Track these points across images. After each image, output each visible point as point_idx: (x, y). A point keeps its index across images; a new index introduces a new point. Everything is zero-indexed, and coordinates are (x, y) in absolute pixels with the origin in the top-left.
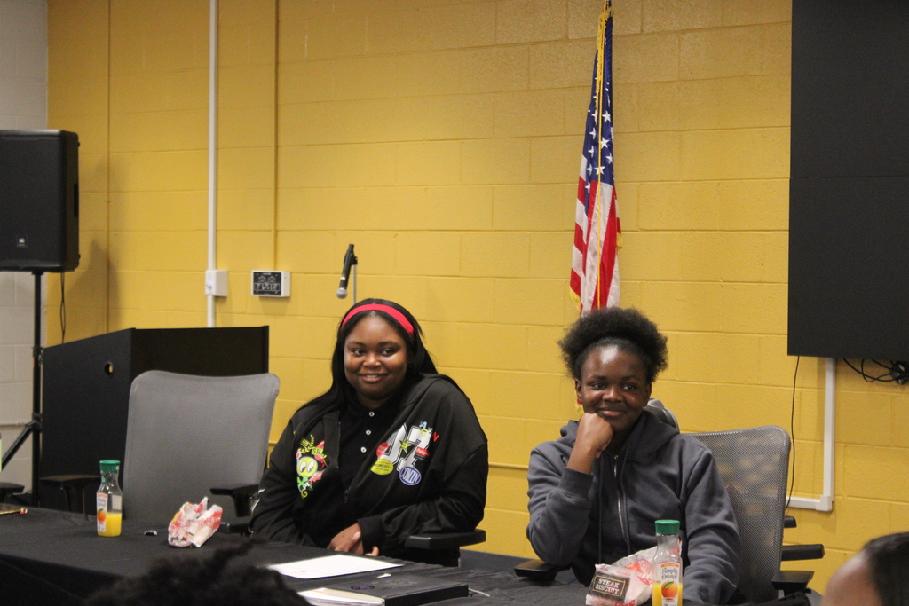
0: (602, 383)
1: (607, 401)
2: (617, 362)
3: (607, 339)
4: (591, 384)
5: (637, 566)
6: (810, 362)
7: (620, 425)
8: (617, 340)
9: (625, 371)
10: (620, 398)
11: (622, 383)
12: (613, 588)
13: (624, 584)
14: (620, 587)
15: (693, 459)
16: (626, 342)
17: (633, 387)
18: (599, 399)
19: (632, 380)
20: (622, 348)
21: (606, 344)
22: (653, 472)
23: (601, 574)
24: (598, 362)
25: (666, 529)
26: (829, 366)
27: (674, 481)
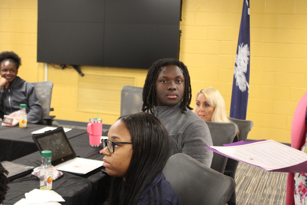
0: (6, 70)
1: (7, 75)
2: (9, 65)
3: (6, 59)
4: (3, 71)
5: (14, 116)
6: (42, 64)
7: (11, 80)
8: (9, 59)
9: (11, 67)
10: (10, 74)
11: (11, 70)
12: (9, 121)
13: (12, 120)
14: (11, 121)
15: (29, 88)
16: (11, 60)
17: (14, 71)
18: (5, 74)
19: (13, 69)
20: (10, 61)
21: (6, 60)
22: (19, 91)
23: (6, 118)
24: (4, 65)
25: (23, 107)
26: (46, 65)
27: (24, 93)
